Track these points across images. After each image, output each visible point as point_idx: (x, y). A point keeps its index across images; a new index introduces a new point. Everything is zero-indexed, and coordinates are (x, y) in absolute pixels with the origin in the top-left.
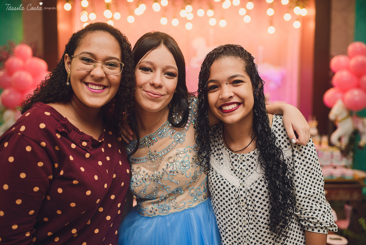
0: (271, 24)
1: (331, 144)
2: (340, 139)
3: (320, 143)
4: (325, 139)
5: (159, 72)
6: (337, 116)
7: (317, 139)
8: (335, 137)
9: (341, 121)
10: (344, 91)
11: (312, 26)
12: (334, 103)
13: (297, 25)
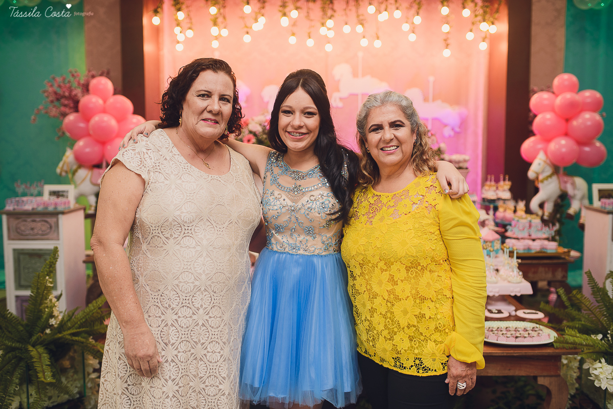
0: (447, 46)
1: (528, 211)
2: (541, 206)
3: (515, 211)
4: (521, 205)
5: (298, 114)
6: (538, 174)
7: (511, 204)
8: (535, 203)
9: (542, 181)
10: (548, 140)
11: (504, 47)
12: (535, 158)
13: (484, 46)
